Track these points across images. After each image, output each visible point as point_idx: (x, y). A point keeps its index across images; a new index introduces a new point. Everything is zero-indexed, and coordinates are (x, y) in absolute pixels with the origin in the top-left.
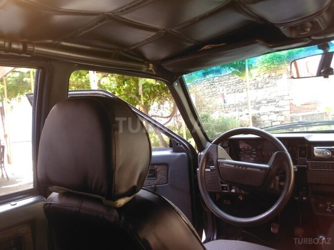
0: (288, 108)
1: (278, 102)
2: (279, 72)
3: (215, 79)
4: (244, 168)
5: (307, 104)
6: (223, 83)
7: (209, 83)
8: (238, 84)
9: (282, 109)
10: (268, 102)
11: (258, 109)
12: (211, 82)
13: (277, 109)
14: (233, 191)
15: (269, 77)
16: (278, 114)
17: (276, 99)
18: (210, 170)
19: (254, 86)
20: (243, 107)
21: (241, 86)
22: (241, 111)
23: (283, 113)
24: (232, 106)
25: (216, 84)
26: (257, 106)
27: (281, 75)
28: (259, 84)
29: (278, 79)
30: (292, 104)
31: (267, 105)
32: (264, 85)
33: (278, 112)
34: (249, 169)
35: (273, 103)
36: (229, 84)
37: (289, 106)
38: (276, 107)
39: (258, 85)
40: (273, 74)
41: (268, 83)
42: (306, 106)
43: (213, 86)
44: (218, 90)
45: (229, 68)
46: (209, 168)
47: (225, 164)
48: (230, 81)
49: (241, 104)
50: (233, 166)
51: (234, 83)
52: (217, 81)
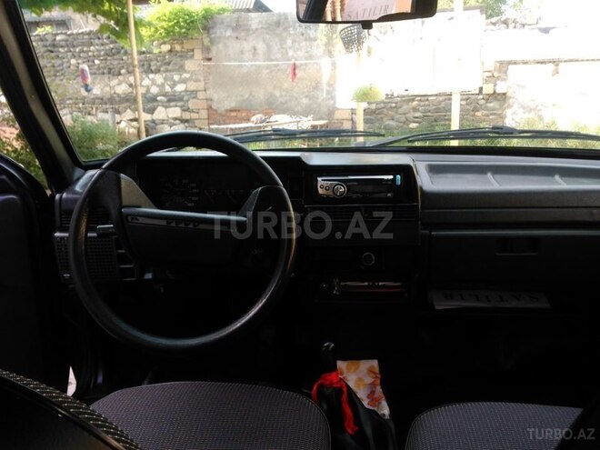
0: (204, 114)
1: (187, 101)
2: (188, 46)
3: (58, 38)
4: (191, 226)
5: (235, 111)
6: (77, 50)
7: (46, 46)
8: (109, 58)
9: (194, 116)
10: (169, 101)
11: (151, 111)
12: (48, 43)
13: (187, 116)
14: (149, 276)
15: (170, 51)
16: (186, 124)
17: (183, 96)
18: (95, 235)
19: (143, 65)
20: (123, 105)
21: (116, 62)
22: (119, 113)
23: (197, 123)
24: (100, 101)
25: (61, 50)
26: (150, 105)
27: (193, 50)
28: (152, 63)
29: (187, 58)
30: (211, 107)
31: (167, 104)
32: (160, 66)
33: (187, 121)
34: (201, 226)
35: (179, 104)
36: (90, 54)
37: (206, 111)
38: (184, 110)
39: (150, 65)
40: (178, 48)
41: (169, 64)
42: (234, 114)
43: (53, 55)
44: (65, 65)
45: (94, 16)
46: (94, 230)
47: (141, 220)
48: (92, 48)
49: (117, 99)
50: (164, 223)
51: (102, 53)
52: (63, 43)
